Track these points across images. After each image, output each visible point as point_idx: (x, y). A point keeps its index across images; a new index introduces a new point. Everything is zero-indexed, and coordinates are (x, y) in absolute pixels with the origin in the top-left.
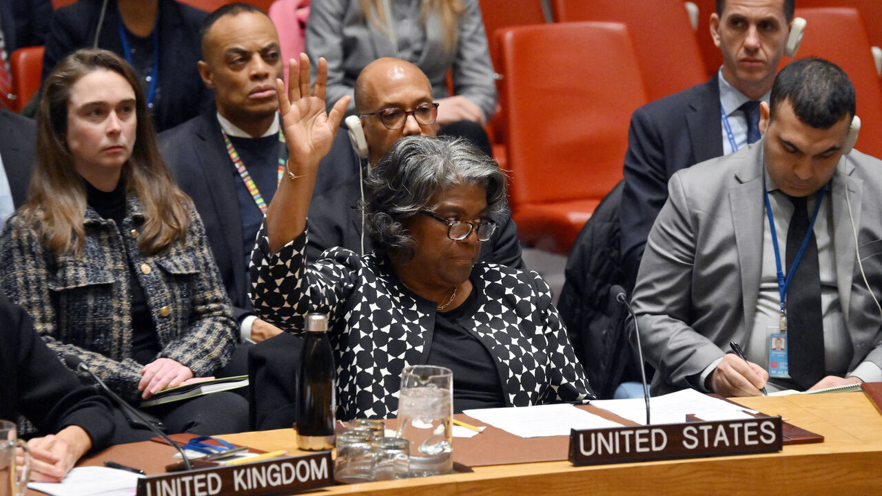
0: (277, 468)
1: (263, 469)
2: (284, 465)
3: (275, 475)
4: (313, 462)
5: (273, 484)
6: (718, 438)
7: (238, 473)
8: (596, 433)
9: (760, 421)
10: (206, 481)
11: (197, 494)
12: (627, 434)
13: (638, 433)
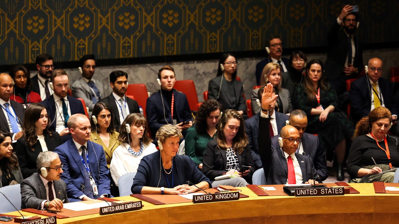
3: (225, 196)
4: (234, 194)
5: (225, 198)
7: (217, 196)
8: (301, 190)
9: (339, 188)
10: (209, 196)
11: (207, 199)
12: (308, 190)
13: (310, 190)
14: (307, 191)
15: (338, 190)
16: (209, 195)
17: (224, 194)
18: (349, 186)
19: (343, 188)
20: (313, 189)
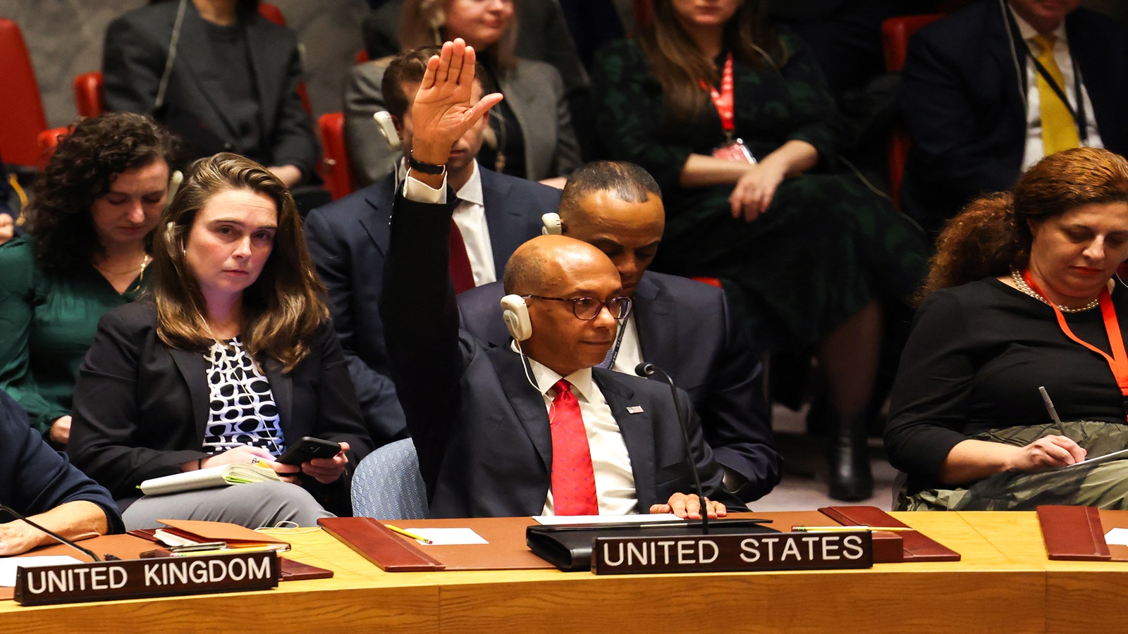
0: (204, 566)
1: (184, 565)
2: (211, 563)
3: (199, 572)
4: (251, 561)
5: (197, 581)
6: (786, 552)
7: (150, 569)
8: (626, 543)
9: (843, 535)
10: (106, 573)
11: (95, 587)
12: (666, 544)
13: (680, 544)
14: (660, 550)
15: (840, 543)
16: (108, 566)
17: (189, 561)
18: (899, 524)
19: (866, 536)
20: (697, 540)
